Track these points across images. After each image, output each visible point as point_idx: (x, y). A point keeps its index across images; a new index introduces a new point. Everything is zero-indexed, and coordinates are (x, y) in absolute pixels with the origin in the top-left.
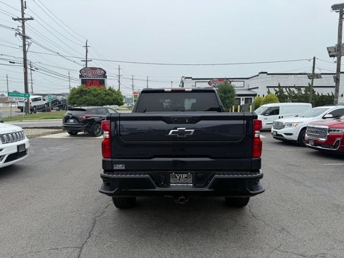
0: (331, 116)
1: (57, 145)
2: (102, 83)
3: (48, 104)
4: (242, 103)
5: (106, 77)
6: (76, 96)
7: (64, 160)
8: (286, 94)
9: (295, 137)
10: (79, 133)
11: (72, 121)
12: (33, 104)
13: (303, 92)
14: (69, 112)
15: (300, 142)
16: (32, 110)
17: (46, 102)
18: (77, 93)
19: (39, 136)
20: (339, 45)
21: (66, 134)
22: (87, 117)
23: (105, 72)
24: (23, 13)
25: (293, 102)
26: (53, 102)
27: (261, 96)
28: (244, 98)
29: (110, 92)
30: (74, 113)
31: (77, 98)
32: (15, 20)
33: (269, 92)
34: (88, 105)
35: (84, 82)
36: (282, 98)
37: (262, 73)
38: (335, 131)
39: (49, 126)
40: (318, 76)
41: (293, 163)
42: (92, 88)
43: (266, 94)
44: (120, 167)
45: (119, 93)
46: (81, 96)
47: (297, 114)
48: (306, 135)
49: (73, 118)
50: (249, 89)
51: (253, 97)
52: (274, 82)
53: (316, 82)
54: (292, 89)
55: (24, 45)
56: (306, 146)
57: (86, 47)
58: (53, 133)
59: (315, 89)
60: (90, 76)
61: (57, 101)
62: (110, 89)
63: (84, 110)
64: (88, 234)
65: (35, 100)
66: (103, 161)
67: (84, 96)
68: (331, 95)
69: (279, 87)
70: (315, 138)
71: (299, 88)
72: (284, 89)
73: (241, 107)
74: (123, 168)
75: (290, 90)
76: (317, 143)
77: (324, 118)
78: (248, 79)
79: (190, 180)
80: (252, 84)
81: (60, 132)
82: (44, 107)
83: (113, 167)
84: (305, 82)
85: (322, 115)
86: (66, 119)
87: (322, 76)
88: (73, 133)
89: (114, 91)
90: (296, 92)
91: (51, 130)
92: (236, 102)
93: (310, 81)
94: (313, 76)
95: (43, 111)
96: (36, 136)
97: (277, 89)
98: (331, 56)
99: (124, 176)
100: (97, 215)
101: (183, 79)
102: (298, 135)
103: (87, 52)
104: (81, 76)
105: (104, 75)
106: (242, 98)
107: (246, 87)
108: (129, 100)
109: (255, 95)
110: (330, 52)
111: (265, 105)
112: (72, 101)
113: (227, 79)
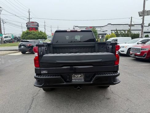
0: (141, 43)
1: (16, 59)
2: (37, 29)
3: (12, 39)
4: (100, 38)
5: (38, 26)
6: (25, 35)
7: (18, 66)
8: (119, 33)
9: (125, 53)
10: (26, 53)
11: (23, 47)
12: (5, 39)
13: (127, 33)
14: (21, 42)
15: (128, 55)
16: (4, 42)
17: (11, 38)
18: (26, 34)
19: (7, 54)
20: (144, 11)
21: (20, 53)
22: (30, 45)
23: (38, 24)
25: (122, 37)
26: (14, 38)
27: (109, 34)
28: (101, 35)
29: (40, 33)
30: (24, 43)
31: (25, 36)
33: (112, 33)
34: (31, 39)
35: (28, 28)
36: (118, 35)
37: (109, 24)
38: (144, 49)
39: (12, 49)
40: (133, 25)
41: (126, 64)
42: (32, 31)
43: (111, 34)
44: (45, 72)
45: (45, 34)
46: (28, 35)
47: (126, 42)
48: (131, 52)
49: (23, 45)
50: (103, 32)
51: (105, 35)
52: (114, 28)
53: (132, 28)
54: (122, 31)
56: (131, 57)
57: (29, 12)
58: (14, 53)
59: (132, 31)
60: (31, 26)
61: (16, 37)
62: (41, 32)
63: (28, 42)
64: (29, 107)
65: (6, 37)
66: (35, 69)
67: (29, 35)
68: (138, 34)
69: (116, 30)
70: (135, 53)
71: (125, 31)
72: (118, 31)
73: (100, 39)
74: (47, 73)
75: (121, 32)
76: (136, 55)
77: (138, 44)
78: (103, 27)
79: (82, 78)
80: (104, 29)
81: (18, 52)
82: (10, 41)
83: (40, 72)
84: (127, 28)
85: (137, 42)
86: (20, 46)
87: (135, 25)
88: (24, 52)
89: (42, 33)
90: (124, 32)
91: (13, 51)
92: (98, 37)
93: (130, 28)
94: (131, 25)
95: (10, 42)
96: (5, 54)
97: (116, 31)
98: (140, 16)
99: (47, 77)
100: (34, 95)
101: (74, 27)
102: (126, 52)
103: (29, 15)
104: (27, 26)
105: (38, 25)
106: (100, 35)
107: (102, 31)
108: (49, 37)
109: (106, 34)
110: (139, 14)
111: (111, 38)
112: (23, 38)
113: (94, 27)
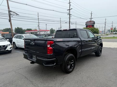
2: (93, 26)
24: (70, 8)
32: (68, 10)
35: (87, 26)
55: (70, 17)
57: (91, 14)
60: (89, 24)
104: (86, 24)
105: (94, 23)
